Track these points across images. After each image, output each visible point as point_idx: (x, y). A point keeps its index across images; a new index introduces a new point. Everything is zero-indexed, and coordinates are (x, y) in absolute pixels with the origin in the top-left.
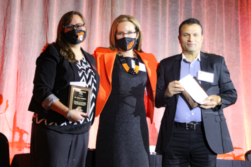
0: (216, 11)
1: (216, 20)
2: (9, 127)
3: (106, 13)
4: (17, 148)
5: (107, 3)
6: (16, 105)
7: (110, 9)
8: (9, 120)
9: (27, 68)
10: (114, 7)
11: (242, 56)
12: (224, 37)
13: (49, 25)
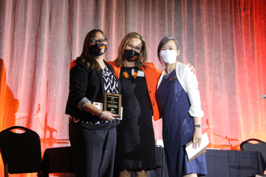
0: (214, 26)
1: (214, 34)
2: (41, 126)
3: (121, 30)
4: (48, 143)
5: (121, 22)
6: (46, 108)
7: (124, 26)
8: (41, 120)
9: (55, 77)
10: (127, 25)
11: (237, 63)
12: (222, 47)
13: (73, 41)
